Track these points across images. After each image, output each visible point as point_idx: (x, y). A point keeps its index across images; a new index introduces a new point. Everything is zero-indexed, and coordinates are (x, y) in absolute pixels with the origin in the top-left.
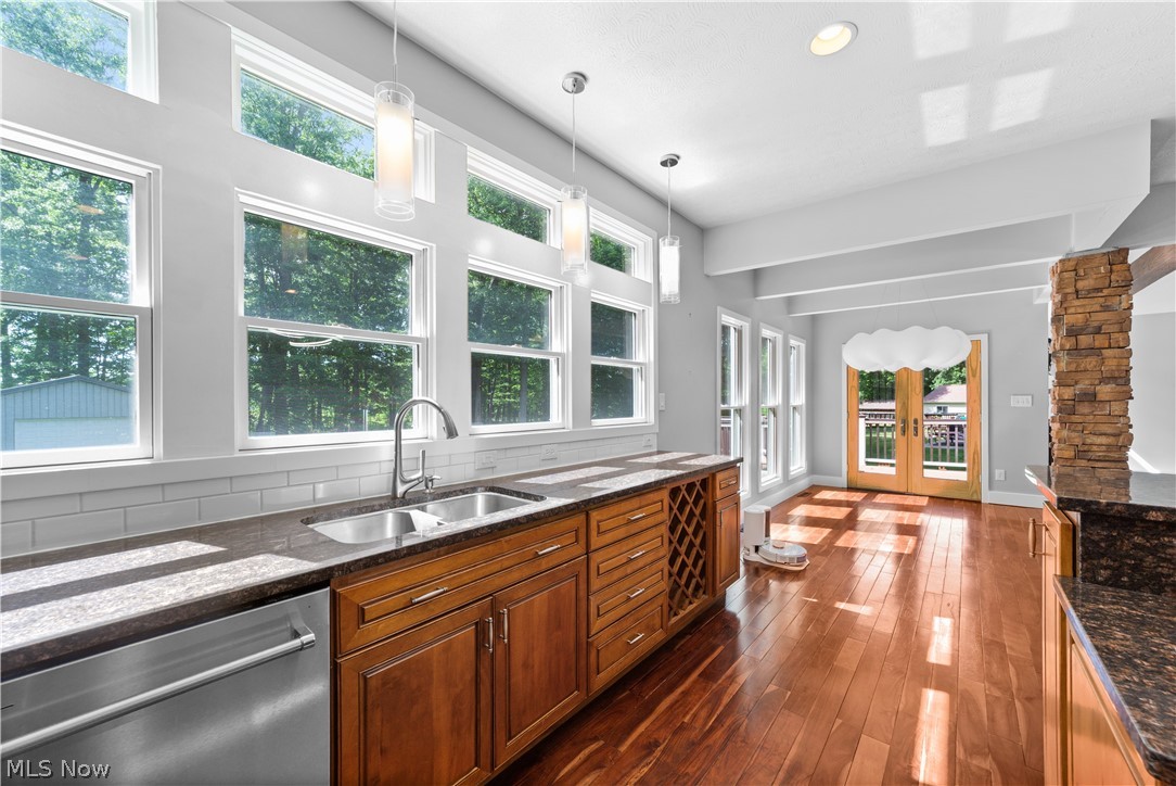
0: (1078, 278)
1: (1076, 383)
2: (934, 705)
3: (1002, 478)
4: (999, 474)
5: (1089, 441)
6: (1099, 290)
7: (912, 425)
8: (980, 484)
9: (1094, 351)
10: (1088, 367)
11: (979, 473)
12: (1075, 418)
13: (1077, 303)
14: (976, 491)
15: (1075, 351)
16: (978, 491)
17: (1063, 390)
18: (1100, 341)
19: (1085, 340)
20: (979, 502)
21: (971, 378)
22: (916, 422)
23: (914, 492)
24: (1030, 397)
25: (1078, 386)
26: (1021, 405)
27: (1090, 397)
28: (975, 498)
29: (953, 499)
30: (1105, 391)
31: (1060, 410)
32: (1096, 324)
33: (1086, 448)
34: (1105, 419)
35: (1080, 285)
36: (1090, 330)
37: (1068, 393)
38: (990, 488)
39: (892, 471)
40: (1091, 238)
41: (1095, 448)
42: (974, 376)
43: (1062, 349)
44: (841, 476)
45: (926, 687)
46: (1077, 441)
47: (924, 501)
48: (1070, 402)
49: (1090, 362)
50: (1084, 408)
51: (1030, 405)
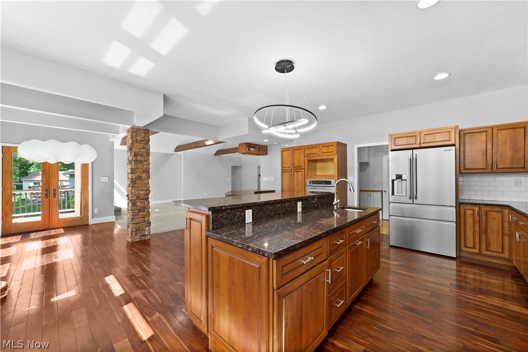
0: (137, 136)
1: (136, 173)
2: (130, 310)
3: (98, 212)
4: (96, 211)
5: (140, 193)
6: (142, 141)
7: (52, 192)
8: (88, 216)
9: (141, 162)
10: (140, 167)
12: (136, 185)
13: (137, 144)
14: (86, 220)
15: (136, 161)
18: (143, 159)
19: (139, 158)
20: (88, 225)
22: (54, 190)
23: (53, 227)
24: (108, 177)
25: (137, 174)
26: (104, 181)
27: (140, 178)
28: (86, 223)
29: (75, 226)
30: (144, 175)
31: (132, 183)
32: (141, 153)
33: (139, 195)
34: (143, 185)
35: (138, 138)
36: (140, 154)
37: (134, 176)
38: (93, 217)
39: (39, 219)
40: (141, 123)
41: (141, 195)
43: (132, 160)
45: (123, 306)
46: (137, 193)
47: (62, 231)
48: (134, 179)
49: (140, 166)
50: (138, 182)
51: (108, 181)
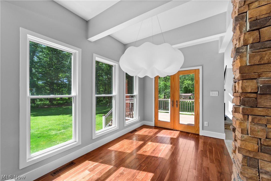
1: (259, 76)
3: (207, 125)
4: (206, 124)
7: (175, 103)
8: (199, 127)
11: (199, 123)
14: (197, 130)
16: (198, 130)
17: (247, 83)
20: (198, 135)
21: (196, 84)
22: (177, 102)
23: (176, 129)
24: (218, 92)
25: (260, 80)
26: (214, 95)
28: (197, 133)
38: (203, 129)
42: (197, 83)
43: (245, 45)
44: (152, 122)
48: (252, 95)
51: (217, 95)
